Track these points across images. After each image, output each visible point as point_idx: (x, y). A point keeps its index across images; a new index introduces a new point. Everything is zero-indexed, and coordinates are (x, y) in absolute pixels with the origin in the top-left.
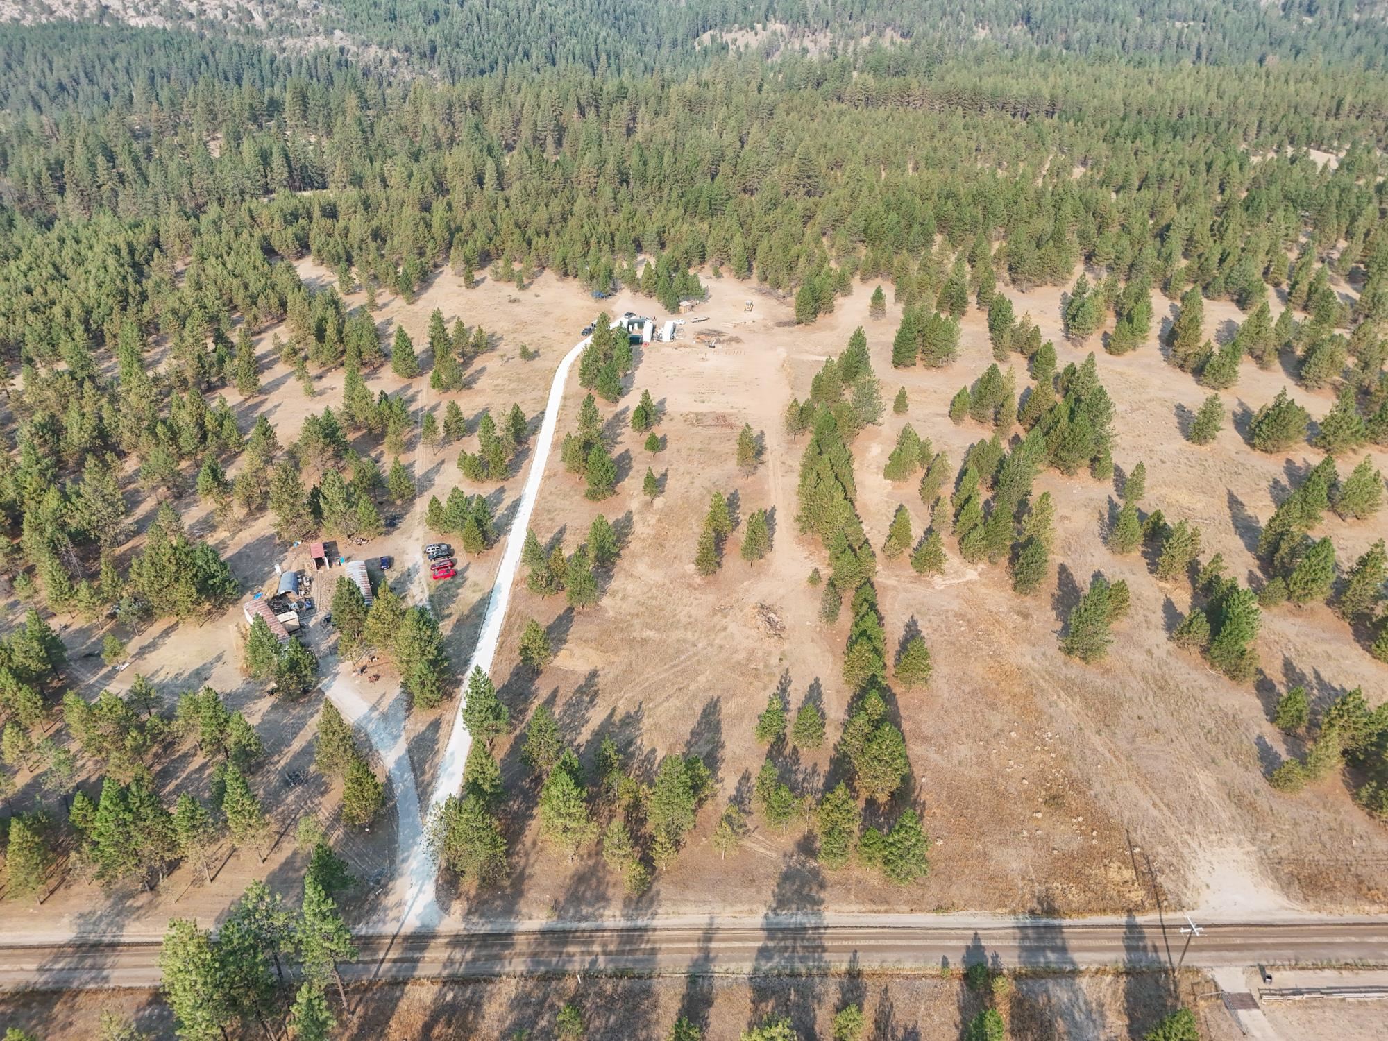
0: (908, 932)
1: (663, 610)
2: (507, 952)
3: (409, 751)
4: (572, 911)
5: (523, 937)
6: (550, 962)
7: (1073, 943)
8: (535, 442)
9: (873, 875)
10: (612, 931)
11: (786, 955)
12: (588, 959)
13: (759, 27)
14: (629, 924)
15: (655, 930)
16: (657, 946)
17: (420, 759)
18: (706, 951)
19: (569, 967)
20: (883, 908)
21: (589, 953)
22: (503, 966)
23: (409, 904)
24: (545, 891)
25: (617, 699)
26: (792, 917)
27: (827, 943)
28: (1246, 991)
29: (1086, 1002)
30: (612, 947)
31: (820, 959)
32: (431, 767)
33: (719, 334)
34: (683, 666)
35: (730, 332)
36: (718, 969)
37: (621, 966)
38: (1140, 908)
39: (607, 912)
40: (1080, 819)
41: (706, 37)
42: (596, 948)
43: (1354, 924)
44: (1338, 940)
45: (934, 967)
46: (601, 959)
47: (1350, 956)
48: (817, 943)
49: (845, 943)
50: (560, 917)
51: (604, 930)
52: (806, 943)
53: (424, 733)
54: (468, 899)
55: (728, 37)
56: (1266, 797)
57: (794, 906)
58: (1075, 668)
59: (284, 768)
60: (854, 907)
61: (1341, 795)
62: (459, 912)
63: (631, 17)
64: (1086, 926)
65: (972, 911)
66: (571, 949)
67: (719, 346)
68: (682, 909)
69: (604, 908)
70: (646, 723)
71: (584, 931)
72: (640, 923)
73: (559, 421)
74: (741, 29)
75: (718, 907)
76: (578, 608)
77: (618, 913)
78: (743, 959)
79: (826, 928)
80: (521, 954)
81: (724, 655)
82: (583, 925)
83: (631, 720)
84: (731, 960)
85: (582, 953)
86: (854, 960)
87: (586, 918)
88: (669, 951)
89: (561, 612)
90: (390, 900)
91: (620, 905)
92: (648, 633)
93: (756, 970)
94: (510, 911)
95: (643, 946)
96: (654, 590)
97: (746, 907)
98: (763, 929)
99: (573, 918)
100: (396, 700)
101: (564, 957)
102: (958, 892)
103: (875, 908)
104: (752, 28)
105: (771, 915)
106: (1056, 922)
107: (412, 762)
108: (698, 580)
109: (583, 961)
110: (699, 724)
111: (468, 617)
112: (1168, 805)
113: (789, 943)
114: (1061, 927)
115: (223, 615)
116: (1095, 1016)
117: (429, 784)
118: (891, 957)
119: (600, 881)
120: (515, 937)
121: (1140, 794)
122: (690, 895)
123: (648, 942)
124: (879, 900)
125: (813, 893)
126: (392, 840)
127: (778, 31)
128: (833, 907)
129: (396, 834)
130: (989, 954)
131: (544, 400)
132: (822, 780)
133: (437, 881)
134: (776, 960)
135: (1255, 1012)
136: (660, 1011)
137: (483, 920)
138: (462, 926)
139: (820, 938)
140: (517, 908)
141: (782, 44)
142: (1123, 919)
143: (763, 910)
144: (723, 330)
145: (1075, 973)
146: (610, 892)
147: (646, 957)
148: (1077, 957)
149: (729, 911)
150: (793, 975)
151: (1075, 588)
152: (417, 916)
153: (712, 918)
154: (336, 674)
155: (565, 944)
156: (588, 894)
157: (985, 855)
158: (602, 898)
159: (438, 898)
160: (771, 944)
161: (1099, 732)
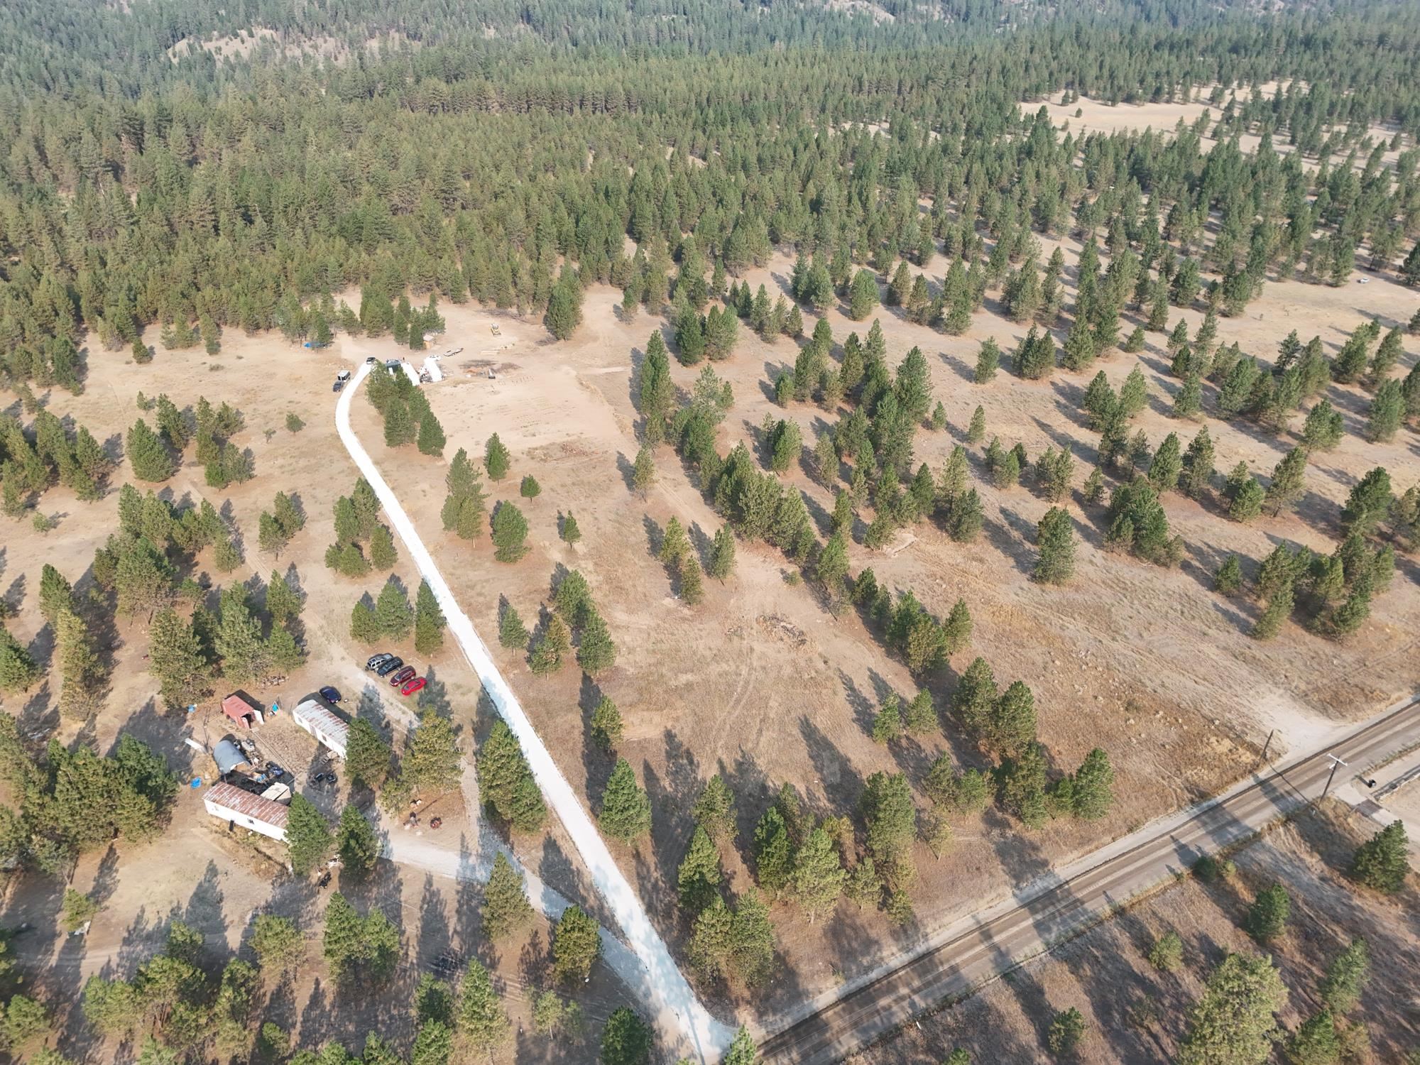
0: (1124, 858)
1: (678, 651)
2: (828, 1035)
3: (548, 882)
4: (854, 968)
5: (830, 1013)
6: (875, 1024)
7: (1237, 813)
8: (386, 517)
9: (1064, 822)
10: (903, 967)
11: (1058, 920)
12: (905, 1004)
13: (244, 33)
14: (911, 955)
15: (938, 950)
16: (953, 963)
17: (567, 888)
18: (995, 948)
19: (896, 1020)
20: (1093, 847)
21: (902, 998)
22: (836, 1050)
23: (691, 1034)
24: (811, 960)
25: (714, 751)
26: (1037, 886)
27: (1079, 895)
28: (1364, 799)
29: (1282, 855)
30: (916, 983)
31: (1085, 911)
32: (585, 889)
33: (488, 363)
34: (746, 696)
35: (500, 360)
36: (1018, 957)
37: (938, 996)
38: (1255, 767)
39: (885, 953)
40: (1161, 713)
41: (182, 45)
42: (904, 991)
43: (1381, 722)
44: (1382, 737)
45: (1168, 879)
46: (916, 998)
47: (1396, 745)
48: (1071, 899)
49: (1091, 889)
50: (847, 979)
51: (896, 971)
52: (1064, 904)
53: (546, 857)
54: (748, 1003)
55: (209, 46)
56: (1257, 649)
57: (1029, 876)
58: (1052, 592)
59: (419, 958)
60: (1071, 856)
61: (1297, 631)
62: (749, 1019)
63: (70, 28)
64: (1234, 797)
65: (1153, 820)
66: (883, 1002)
67: (498, 376)
68: (945, 920)
69: (879, 950)
70: (761, 763)
71: (878, 981)
72: (921, 948)
73: (393, 489)
74: (222, 36)
75: (972, 904)
76: (595, 676)
77: (894, 949)
78: (1029, 941)
79: (1067, 882)
80: (843, 1030)
81: (773, 675)
82: (873, 975)
83: (745, 766)
84: (1021, 945)
85: (895, 1001)
86: (1110, 900)
87: (869, 969)
88: (967, 962)
89: (579, 685)
90: (668, 1041)
91: (891, 941)
92: (684, 678)
93: (1047, 944)
94: (797, 995)
95: (941, 969)
96: (653, 633)
97: (993, 895)
98: (1021, 907)
99: (859, 972)
100: (482, 836)
101: (883, 1013)
102: (1132, 808)
103: (1087, 848)
104: (236, 36)
105: (1017, 892)
106: (1213, 802)
107: (560, 892)
108: (686, 612)
109: (903, 1009)
110: (810, 746)
111: (482, 722)
112: (1205, 679)
113: (1051, 909)
114: (1219, 805)
115: (170, 820)
116: (1297, 863)
117: (601, 908)
118: (1133, 883)
119: (854, 928)
120: (824, 1016)
121: (1181, 678)
122: (940, 904)
123: (942, 963)
124: (1085, 842)
125: (1034, 857)
126: (617, 981)
127: (268, 37)
128: (1058, 862)
129: (612, 971)
130: (1193, 848)
131: (355, 470)
132: (954, 758)
133: (699, 999)
134: (1055, 929)
135: (1381, 811)
136: (1007, 1020)
137: (778, 1017)
138: (763, 1031)
139: (1070, 894)
140: (801, 988)
141: (278, 51)
142: (1250, 781)
143: (1008, 891)
144: (489, 358)
145: (1257, 836)
146: (873, 934)
147: (953, 977)
148: (1249, 822)
149: (983, 904)
150: (1078, 934)
151: (996, 526)
152: (711, 1043)
153: (973, 917)
154: (385, 835)
155: (873, 1000)
156: (855, 944)
157: (1122, 770)
158: (870, 944)
159: (716, 1016)
160: (1039, 917)
161: (1114, 639)
